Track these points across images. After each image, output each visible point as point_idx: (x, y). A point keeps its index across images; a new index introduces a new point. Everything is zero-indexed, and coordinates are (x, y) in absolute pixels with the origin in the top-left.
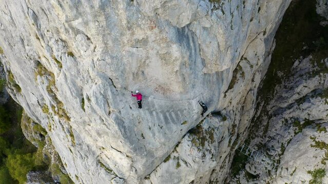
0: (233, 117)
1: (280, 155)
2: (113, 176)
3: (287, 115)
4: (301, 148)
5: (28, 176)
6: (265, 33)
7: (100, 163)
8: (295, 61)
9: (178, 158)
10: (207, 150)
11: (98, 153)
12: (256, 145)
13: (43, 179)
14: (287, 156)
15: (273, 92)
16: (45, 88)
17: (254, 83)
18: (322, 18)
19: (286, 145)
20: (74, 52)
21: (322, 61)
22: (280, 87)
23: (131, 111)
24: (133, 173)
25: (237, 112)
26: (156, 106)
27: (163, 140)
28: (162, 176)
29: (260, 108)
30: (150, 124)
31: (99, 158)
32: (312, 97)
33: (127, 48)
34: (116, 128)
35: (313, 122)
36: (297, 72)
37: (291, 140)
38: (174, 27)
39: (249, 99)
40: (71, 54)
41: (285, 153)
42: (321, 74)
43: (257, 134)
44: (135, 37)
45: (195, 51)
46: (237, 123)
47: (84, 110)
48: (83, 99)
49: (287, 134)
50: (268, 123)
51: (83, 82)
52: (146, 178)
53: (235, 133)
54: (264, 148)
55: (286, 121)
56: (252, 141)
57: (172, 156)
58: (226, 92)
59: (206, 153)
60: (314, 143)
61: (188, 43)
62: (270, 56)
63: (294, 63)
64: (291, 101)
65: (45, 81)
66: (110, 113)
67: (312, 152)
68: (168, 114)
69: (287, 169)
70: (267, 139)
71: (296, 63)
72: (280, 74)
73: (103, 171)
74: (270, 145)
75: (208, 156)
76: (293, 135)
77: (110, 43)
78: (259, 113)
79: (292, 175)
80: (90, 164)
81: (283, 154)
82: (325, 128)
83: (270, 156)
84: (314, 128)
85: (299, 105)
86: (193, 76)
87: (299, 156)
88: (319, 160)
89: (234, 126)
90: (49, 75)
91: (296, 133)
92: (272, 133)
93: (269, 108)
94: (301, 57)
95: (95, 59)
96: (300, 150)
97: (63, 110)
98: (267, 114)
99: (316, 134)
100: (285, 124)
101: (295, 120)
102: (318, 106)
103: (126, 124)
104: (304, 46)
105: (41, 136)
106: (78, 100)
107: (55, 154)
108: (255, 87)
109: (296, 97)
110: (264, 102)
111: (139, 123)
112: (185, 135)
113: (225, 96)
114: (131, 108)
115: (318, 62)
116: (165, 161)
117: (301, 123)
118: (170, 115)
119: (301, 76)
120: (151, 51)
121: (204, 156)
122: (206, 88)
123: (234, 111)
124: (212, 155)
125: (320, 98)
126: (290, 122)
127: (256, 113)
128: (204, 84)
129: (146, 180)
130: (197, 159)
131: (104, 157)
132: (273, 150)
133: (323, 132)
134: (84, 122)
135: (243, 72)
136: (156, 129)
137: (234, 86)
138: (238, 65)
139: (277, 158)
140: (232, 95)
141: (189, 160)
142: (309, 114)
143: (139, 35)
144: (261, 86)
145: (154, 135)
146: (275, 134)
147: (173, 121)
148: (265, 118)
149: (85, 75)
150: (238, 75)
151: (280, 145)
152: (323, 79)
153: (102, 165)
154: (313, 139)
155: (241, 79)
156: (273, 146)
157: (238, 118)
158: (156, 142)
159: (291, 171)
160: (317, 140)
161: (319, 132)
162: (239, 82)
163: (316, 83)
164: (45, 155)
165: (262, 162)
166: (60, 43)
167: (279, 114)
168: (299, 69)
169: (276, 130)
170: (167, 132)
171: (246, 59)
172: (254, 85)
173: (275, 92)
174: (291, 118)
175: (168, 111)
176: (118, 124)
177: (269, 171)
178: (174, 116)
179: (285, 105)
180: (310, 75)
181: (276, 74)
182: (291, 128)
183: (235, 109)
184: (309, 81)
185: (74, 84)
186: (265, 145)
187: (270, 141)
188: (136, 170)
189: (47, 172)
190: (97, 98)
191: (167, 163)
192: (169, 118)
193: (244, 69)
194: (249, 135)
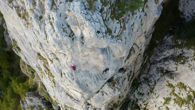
0: (130, 68)
1: (154, 86)
2: (74, 100)
3: (158, 65)
4: (162, 85)
5: (27, 94)
6: (145, 32)
7: (67, 94)
8: (165, 36)
9: (103, 92)
10: (116, 88)
11: (67, 90)
12: (144, 78)
13: (34, 95)
14: (156, 87)
15: (153, 51)
16: (42, 64)
17: (141, 51)
18: (181, 13)
19: (157, 81)
20: (58, 58)
21: (177, 41)
22: (157, 49)
23: (82, 78)
24: (83, 99)
25: (132, 66)
26: (93, 75)
27: (96, 87)
28: (96, 99)
29: (146, 59)
30: (90, 82)
31: (67, 92)
32: (170, 59)
33: (81, 57)
34: (76, 84)
35: (170, 72)
36: (165, 42)
37: (159, 79)
38: (100, 48)
39: (138, 59)
40: (57, 59)
41: (156, 85)
42: (176, 48)
43: (144, 72)
44: (84, 54)
45: (110, 53)
46: (132, 70)
47: (62, 77)
48: (62, 73)
49: (157, 76)
50: (150, 67)
51: (62, 68)
52: (88, 99)
53: (131, 75)
54: (147, 80)
55: (158, 68)
56: (142, 75)
57: (100, 91)
58: (126, 60)
59: (116, 89)
60: (168, 84)
61: (107, 52)
62: (151, 35)
63: (164, 37)
64: (161, 58)
65: (42, 62)
66: (73, 79)
67: (167, 88)
68: (98, 77)
69: (155, 94)
70: (149, 76)
71: (166, 37)
72: (157, 42)
73: (69, 97)
74: (150, 79)
75: (117, 90)
76: (160, 77)
77: (74, 56)
78: (145, 62)
79: (157, 98)
80: (63, 94)
81: (155, 85)
82: (173, 78)
83: (149, 85)
84: (169, 76)
85: (164, 62)
86: (109, 62)
87: (161, 89)
88: (169, 93)
89: (131, 72)
90: (45, 60)
91: (161, 76)
92: (151, 73)
93: (151, 59)
94: (168, 35)
95: (68, 62)
96: (162, 86)
97: (51, 73)
98: (150, 63)
99: (169, 80)
100: (157, 70)
101: (162, 69)
102: (172, 65)
103: (80, 83)
104: (170, 28)
105: (32, 72)
106: (60, 74)
107: (41, 83)
108: (142, 53)
109: (163, 57)
110: (148, 56)
111: (86, 81)
112: (106, 83)
113: (125, 62)
114: (82, 76)
115: (175, 41)
116: (97, 93)
117: (164, 72)
118: (99, 77)
119: (167, 46)
120: (91, 57)
121: (115, 90)
122: (115, 64)
123: (130, 66)
124: (119, 89)
125: (173, 61)
126: (159, 69)
127: (144, 62)
128: (114, 62)
129: (88, 100)
130: (111, 92)
131: (69, 92)
132: (151, 82)
133: (172, 79)
134: (62, 81)
135: (134, 50)
136: (93, 83)
137: (130, 57)
138: (132, 47)
139: (153, 87)
140: (129, 61)
141: (108, 93)
142: (168, 68)
143: (86, 53)
144: (147, 48)
145: (92, 85)
146: (153, 74)
147: (100, 79)
148: (149, 64)
149: (63, 66)
150: (132, 52)
151: (154, 81)
152: (176, 50)
153: (68, 95)
154: (168, 82)
155: (133, 54)
156: (151, 80)
157: (133, 68)
158: (93, 88)
159: (157, 95)
160: (169, 83)
161: (170, 79)
162: (132, 55)
163: (173, 52)
164: (35, 82)
165: (146, 88)
166: (52, 54)
167: (155, 64)
168: (166, 41)
169: (153, 72)
170: (98, 84)
171: (136, 44)
172: (141, 52)
173: (154, 51)
174: (160, 68)
175: (98, 76)
176: (77, 83)
177: (148, 92)
178: (100, 77)
179: (158, 60)
180: (171, 46)
181: (155, 42)
182: (159, 73)
183: (131, 65)
184: (169, 50)
185: (58, 68)
186: (148, 79)
187: (150, 77)
188: (84, 98)
189: (36, 91)
190: (68, 75)
191: (98, 94)
192: (99, 78)
193: (135, 49)
194: (140, 72)
